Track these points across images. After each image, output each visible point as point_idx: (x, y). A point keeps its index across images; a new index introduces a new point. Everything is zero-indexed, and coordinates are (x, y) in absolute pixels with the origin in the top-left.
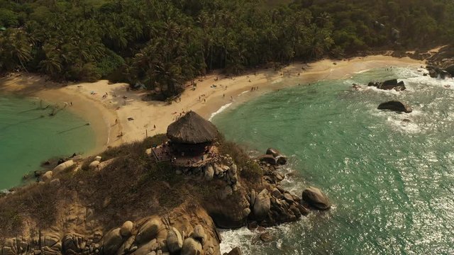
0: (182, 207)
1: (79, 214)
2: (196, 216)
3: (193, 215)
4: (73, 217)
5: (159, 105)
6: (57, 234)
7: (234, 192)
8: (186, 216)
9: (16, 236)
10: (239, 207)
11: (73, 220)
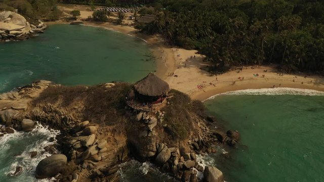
0: (111, 128)
1: (80, 107)
2: (114, 136)
3: (113, 135)
4: (76, 107)
5: (205, 74)
6: (66, 112)
7: (147, 136)
8: (109, 134)
9: (51, 103)
10: (147, 148)
11: (75, 109)
